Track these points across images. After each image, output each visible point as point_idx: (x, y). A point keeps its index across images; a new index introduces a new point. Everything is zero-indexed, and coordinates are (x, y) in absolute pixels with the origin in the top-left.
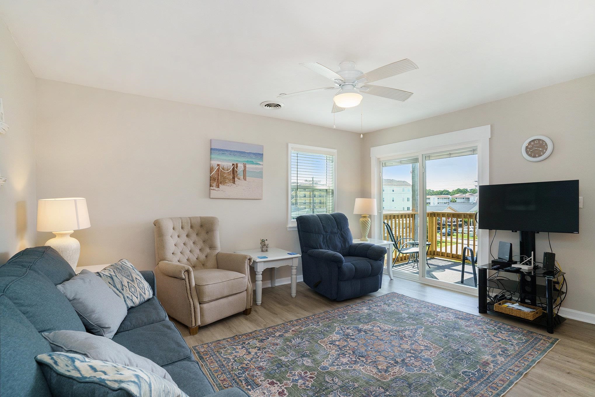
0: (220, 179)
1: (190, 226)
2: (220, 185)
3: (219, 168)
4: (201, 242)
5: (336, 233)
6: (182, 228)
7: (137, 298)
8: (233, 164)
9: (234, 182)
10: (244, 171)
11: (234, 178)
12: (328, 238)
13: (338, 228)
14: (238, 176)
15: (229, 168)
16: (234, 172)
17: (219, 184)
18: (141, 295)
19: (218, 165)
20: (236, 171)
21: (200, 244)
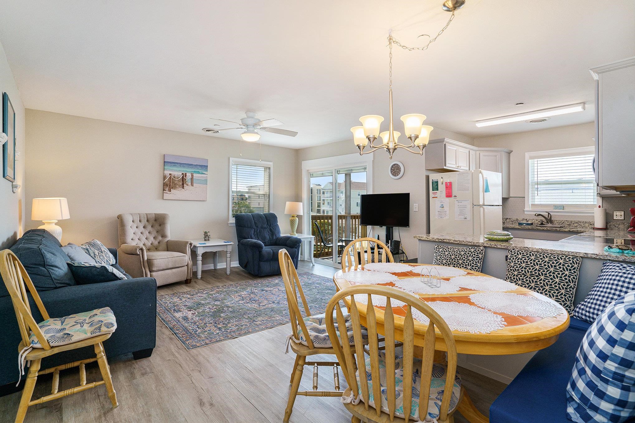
0: (171, 185)
1: (146, 220)
2: (171, 189)
3: (171, 177)
4: (155, 232)
5: (265, 228)
6: (140, 221)
7: (105, 263)
8: (183, 174)
9: (183, 188)
10: (192, 179)
11: (183, 184)
12: (258, 231)
13: (268, 224)
14: (186, 183)
15: (179, 176)
16: (183, 180)
17: (170, 189)
18: (107, 261)
19: (170, 174)
20: (185, 179)
21: (154, 233)
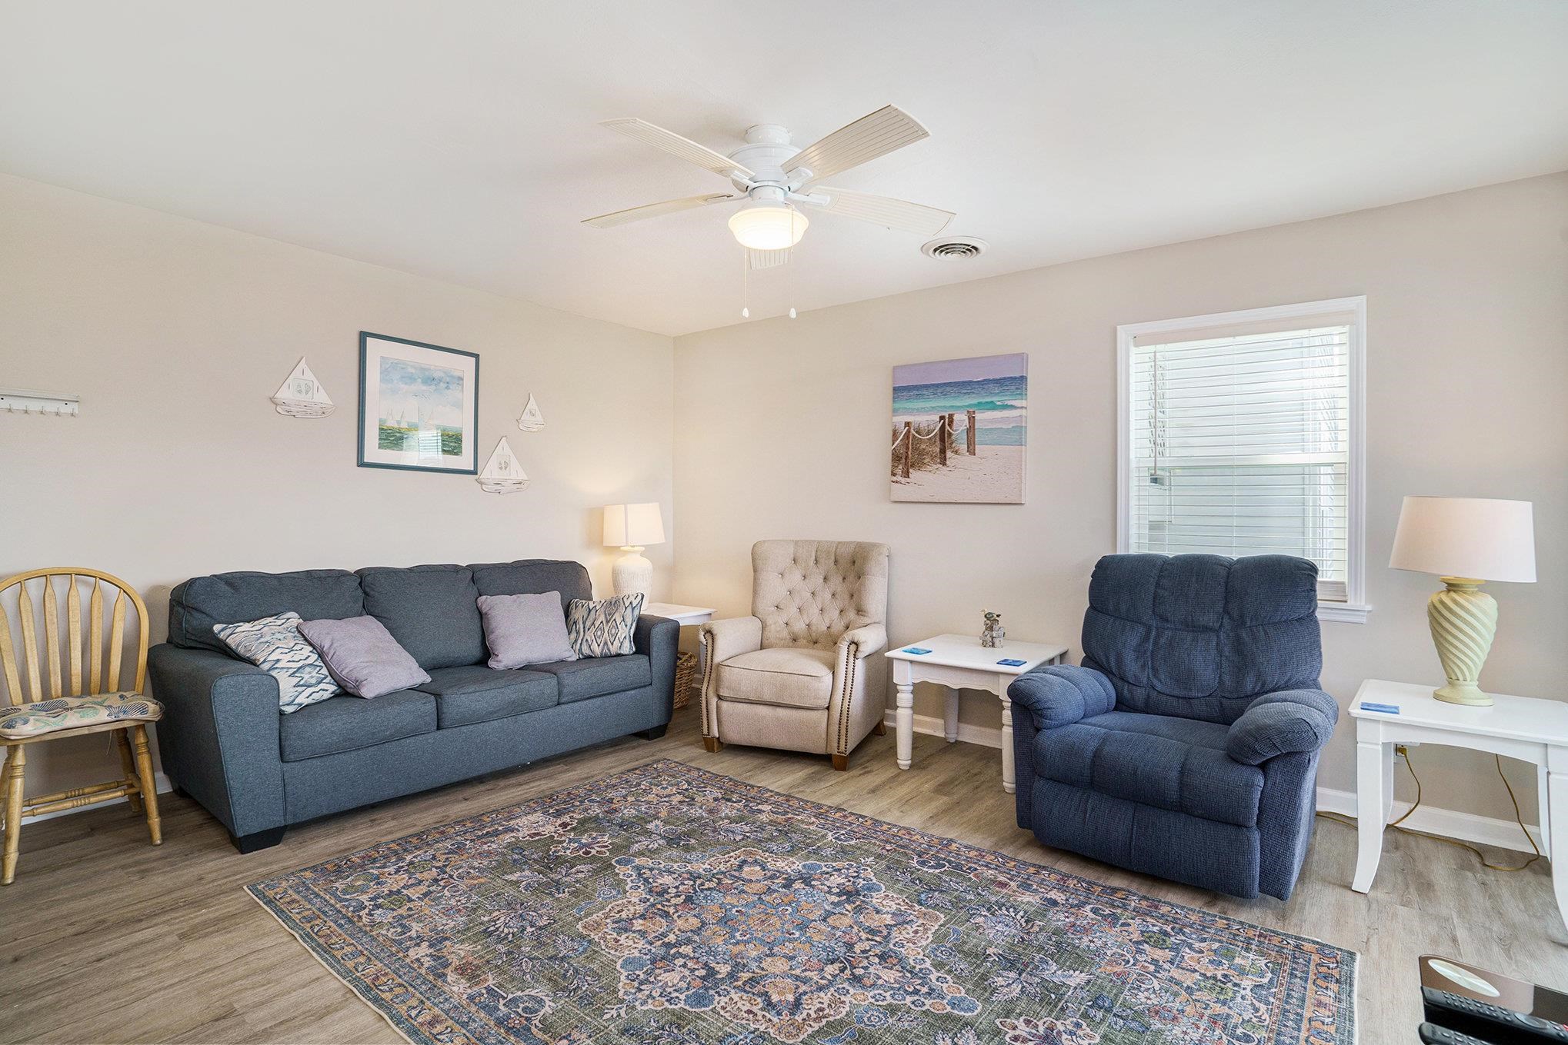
0: (910, 456)
1: (833, 558)
2: (911, 470)
3: (909, 431)
4: (847, 596)
5: (1206, 629)
6: (816, 561)
7: (599, 646)
8: (942, 418)
9: (943, 462)
10: (971, 430)
11: (943, 451)
13: (1226, 611)
14: (953, 445)
15: (932, 427)
16: (944, 436)
17: (908, 470)
19: (908, 424)
20: (950, 434)
21: (843, 600)
